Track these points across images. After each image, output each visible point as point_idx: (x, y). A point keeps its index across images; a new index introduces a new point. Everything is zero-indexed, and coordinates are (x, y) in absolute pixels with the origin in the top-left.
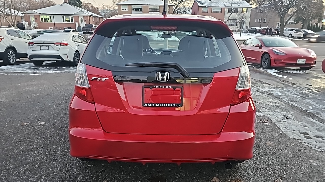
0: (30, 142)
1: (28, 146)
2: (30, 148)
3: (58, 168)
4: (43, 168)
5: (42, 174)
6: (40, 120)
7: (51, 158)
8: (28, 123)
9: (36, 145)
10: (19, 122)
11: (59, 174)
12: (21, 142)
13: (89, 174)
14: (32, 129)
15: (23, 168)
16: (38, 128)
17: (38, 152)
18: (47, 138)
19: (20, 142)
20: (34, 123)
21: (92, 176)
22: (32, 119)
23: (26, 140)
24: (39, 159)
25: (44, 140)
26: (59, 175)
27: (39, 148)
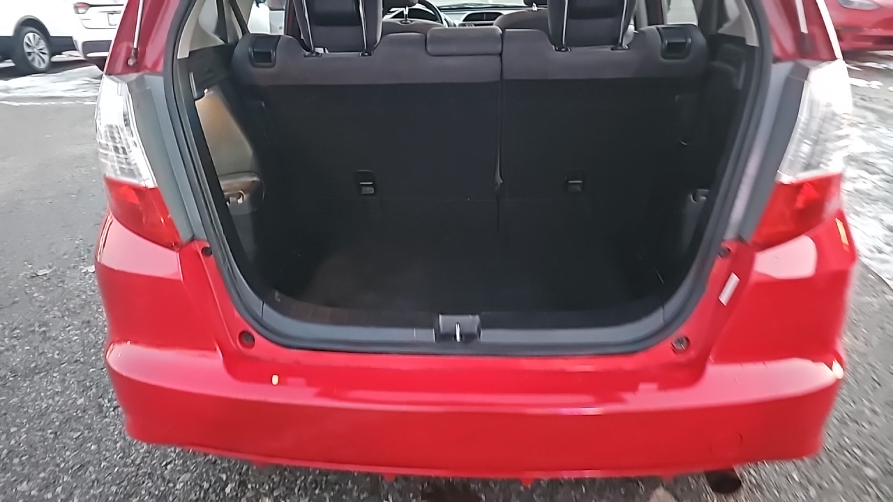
0: (45, 337)
1: (34, 355)
2: (42, 361)
3: (116, 442)
4: (68, 441)
5: (62, 466)
6: (86, 256)
7: (100, 400)
8: (50, 267)
9: (62, 350)
10: (25, 265)
11: (115, 467)
12: (17, 338)
13: (215, 469)
14: (60, 289)
15: (7, 439)
16: (77, 289)
17: (62, 377)
18: (97, 326)
19: (13, 341)
20: (69, 268)
21: (224, 477)
22: (65, 254)
23: (33, 332)
24: (61, 407)
25: (87, 329)
26: (116, 469)
27: (69, 363)
